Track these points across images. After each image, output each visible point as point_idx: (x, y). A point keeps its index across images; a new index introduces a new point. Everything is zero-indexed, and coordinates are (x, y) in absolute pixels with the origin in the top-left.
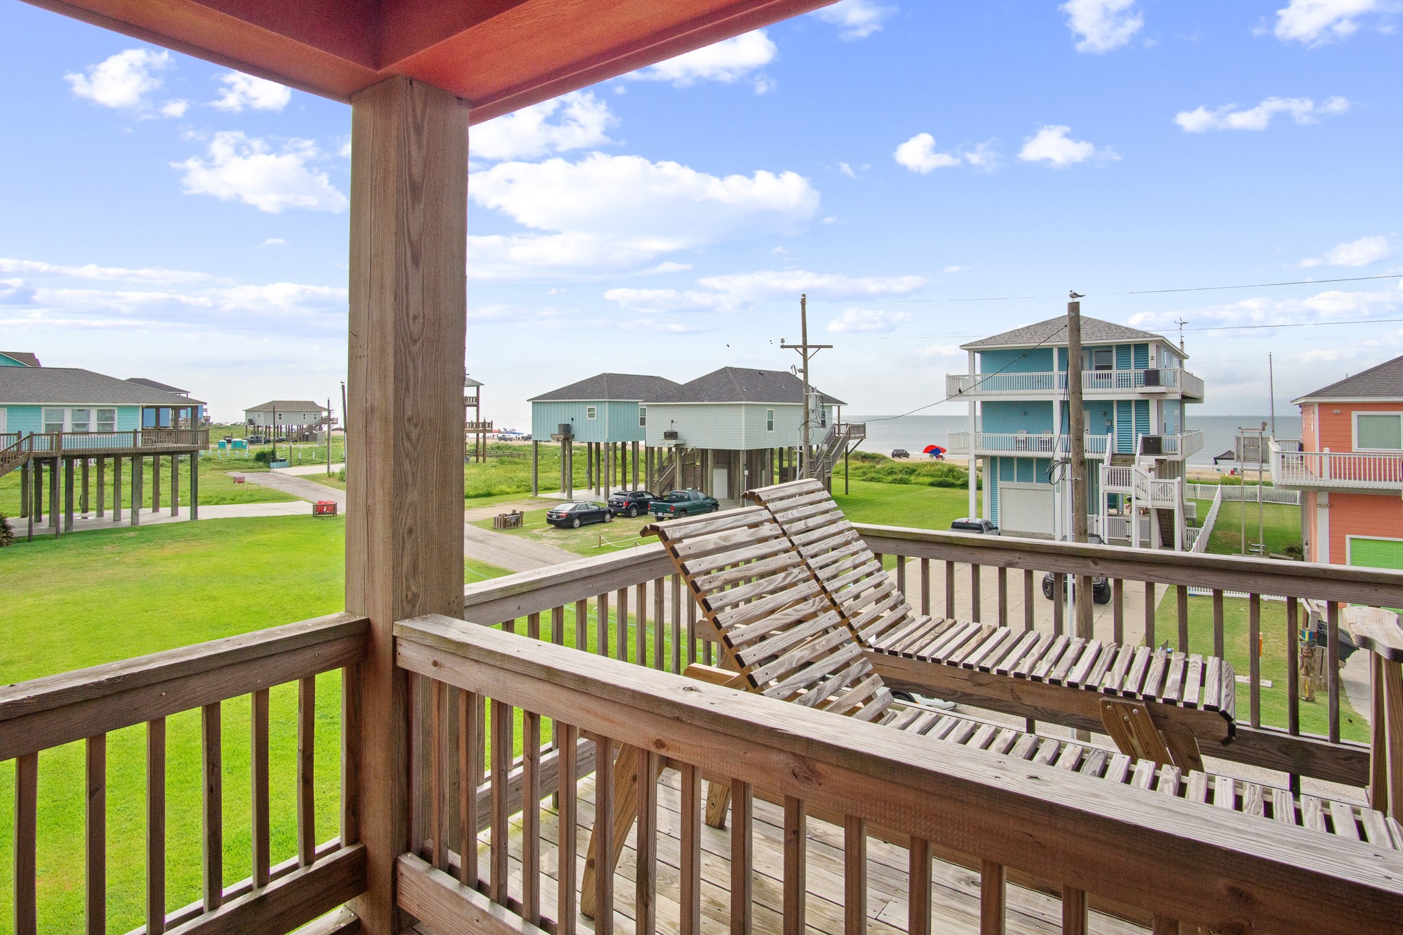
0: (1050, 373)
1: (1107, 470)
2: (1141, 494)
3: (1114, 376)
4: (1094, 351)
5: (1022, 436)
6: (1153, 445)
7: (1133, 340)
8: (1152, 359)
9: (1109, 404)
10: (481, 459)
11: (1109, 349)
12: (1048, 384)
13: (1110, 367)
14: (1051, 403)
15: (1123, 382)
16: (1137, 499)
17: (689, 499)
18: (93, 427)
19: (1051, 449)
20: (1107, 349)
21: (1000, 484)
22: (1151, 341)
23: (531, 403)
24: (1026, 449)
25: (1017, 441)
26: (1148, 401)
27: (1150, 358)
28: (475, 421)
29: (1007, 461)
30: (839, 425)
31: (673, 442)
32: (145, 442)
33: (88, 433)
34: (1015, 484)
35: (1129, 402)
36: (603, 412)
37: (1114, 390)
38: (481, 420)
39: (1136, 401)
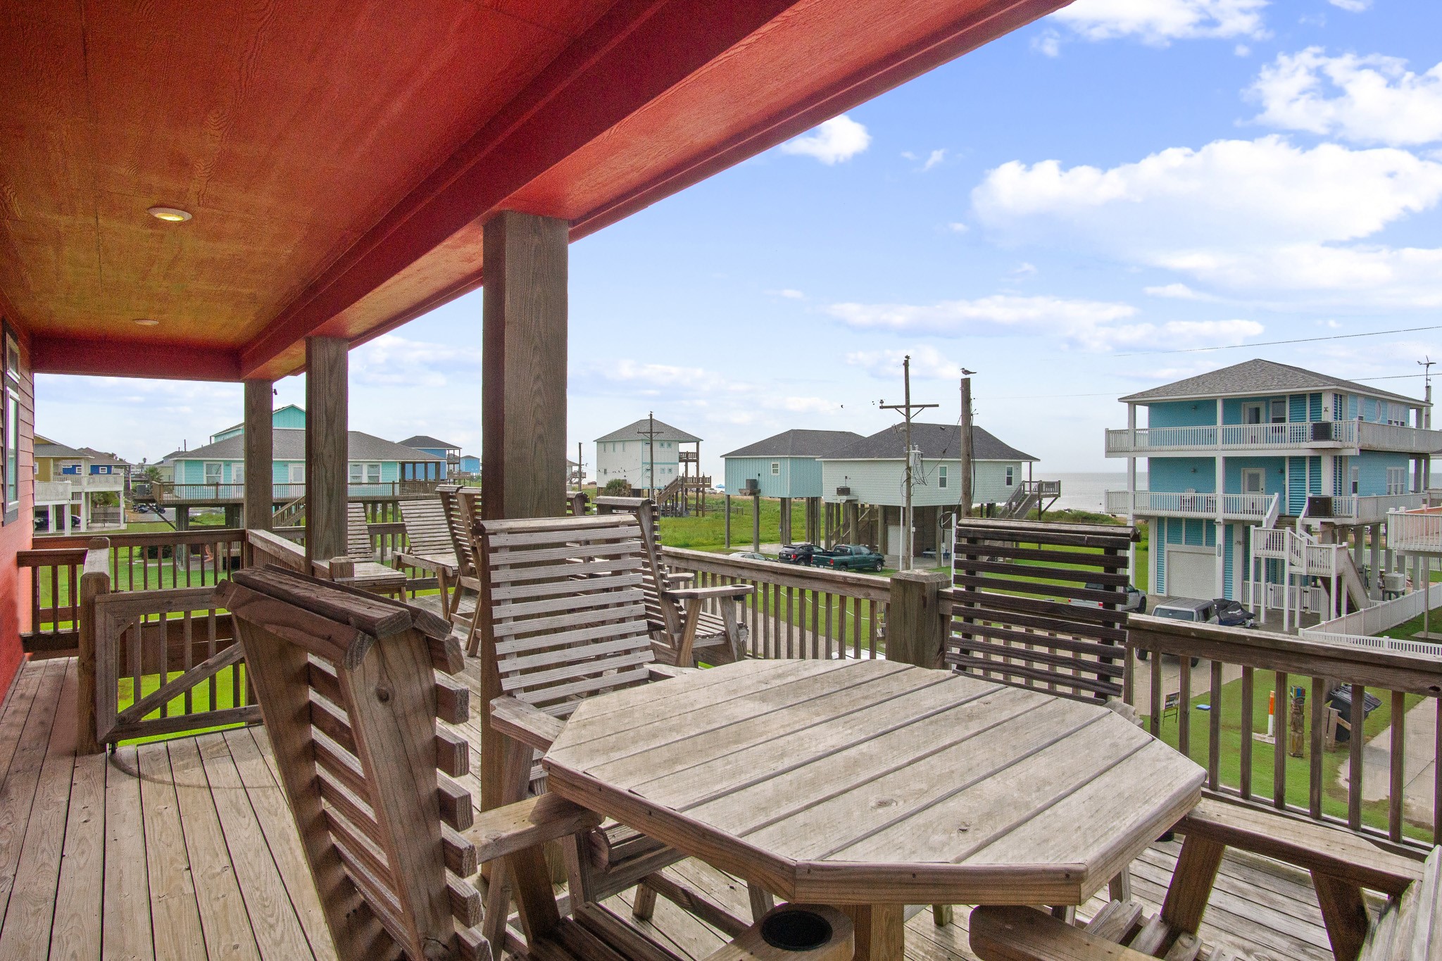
0: (1214, 427)
1: (1269, 533)
2: (1296, 559)
3: (1288, 430)
4: (1271, 401)
5: (1188, 495)
6: (1321, 507)
7: (1310, 389)
8: (1326, 410)
9: (1281, 460)
10: (700, 513)
11: (1281, 400)
12: (1211, 437)
13: (1283, 420)
14: (1213, 460)
15: (1298, 436)
16: (1291, 564)
17: (851, 554)
18: (365, 479)
19: (1214, 510)
20: (1279, 400)
21: (1167, 547)
22: (1325, 390)
23: (724, 459)
24: (1191, 509)
25: (1183, 501)
26: (1320, 457)
27: (1323, 410)
28: (695, 476)
29: (1174, 522)
30: (1030, 482)
31: (844, 498)
32: (402, 491)
33: (361, 484)
34: (1183, 547)
35: (1303, 458)
36: (786, 467)
37: (1287, 445)
38: (701, 476)
39: (1311, 457)
